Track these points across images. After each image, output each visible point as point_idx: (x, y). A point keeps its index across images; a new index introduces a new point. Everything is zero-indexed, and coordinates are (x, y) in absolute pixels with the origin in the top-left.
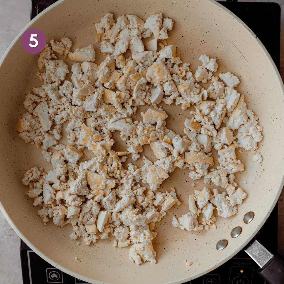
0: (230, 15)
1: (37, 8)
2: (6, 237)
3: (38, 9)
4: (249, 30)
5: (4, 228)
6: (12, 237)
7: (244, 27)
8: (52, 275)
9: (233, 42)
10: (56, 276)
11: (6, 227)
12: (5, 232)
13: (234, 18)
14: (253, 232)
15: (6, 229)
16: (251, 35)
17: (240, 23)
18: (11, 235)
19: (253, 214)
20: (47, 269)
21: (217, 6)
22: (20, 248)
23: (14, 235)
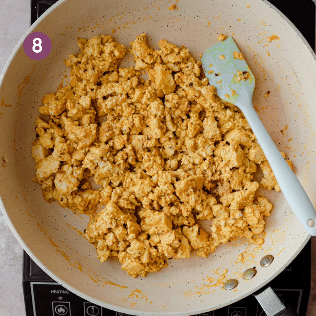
0: (294, 31)
1: (37, 7)
2: (6, 267)
3: (38, 9)
4: (312, 53)
5: (4, 258)
6: (14, 267)
7: (307, 48)
8: (59, 309)
9: (290, 63)
10: (63, 310)
11: (6, 256)
12: (5, 261)
13: (298, 36)
14: (268, 278)
15: (7, 258)
16: (313, 59)
17: (304, 43)
18: (12, 265)
19: (272, 258)
20: (53, 303)
21: (282, 18)
22: (23, 280)
23: (15, 265)
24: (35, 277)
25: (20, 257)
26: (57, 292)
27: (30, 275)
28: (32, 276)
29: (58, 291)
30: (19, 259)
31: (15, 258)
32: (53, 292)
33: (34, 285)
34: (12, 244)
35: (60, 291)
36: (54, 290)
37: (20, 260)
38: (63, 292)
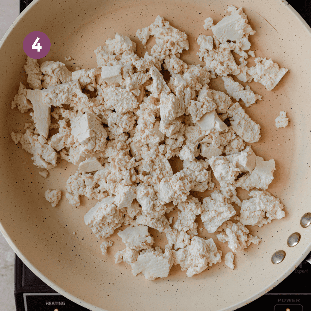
6: (5, 277)
9: (260, 14)
18: (3, 275)
22: (15, 291)
23: (6, 275)
24: (28, 288)
25: (11, 266)
26: (52, 304)
27: (23, 285)
28: (25, 286)
29: (53, 302)
30: (11, 267)
31: (6, 267)
32: (48, 303)
33: (27, 296)
34: (3, 252)
35: (56, 302)
36: (49, 301)
37: (11, 269)
38: (60, 303)
